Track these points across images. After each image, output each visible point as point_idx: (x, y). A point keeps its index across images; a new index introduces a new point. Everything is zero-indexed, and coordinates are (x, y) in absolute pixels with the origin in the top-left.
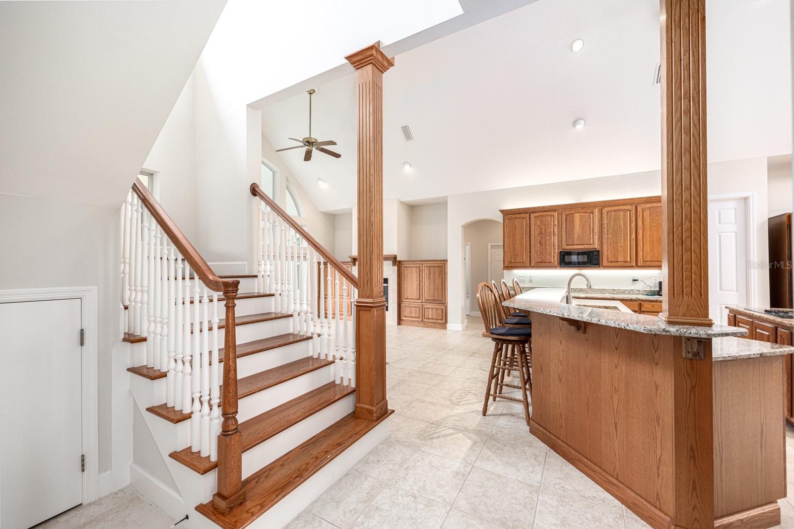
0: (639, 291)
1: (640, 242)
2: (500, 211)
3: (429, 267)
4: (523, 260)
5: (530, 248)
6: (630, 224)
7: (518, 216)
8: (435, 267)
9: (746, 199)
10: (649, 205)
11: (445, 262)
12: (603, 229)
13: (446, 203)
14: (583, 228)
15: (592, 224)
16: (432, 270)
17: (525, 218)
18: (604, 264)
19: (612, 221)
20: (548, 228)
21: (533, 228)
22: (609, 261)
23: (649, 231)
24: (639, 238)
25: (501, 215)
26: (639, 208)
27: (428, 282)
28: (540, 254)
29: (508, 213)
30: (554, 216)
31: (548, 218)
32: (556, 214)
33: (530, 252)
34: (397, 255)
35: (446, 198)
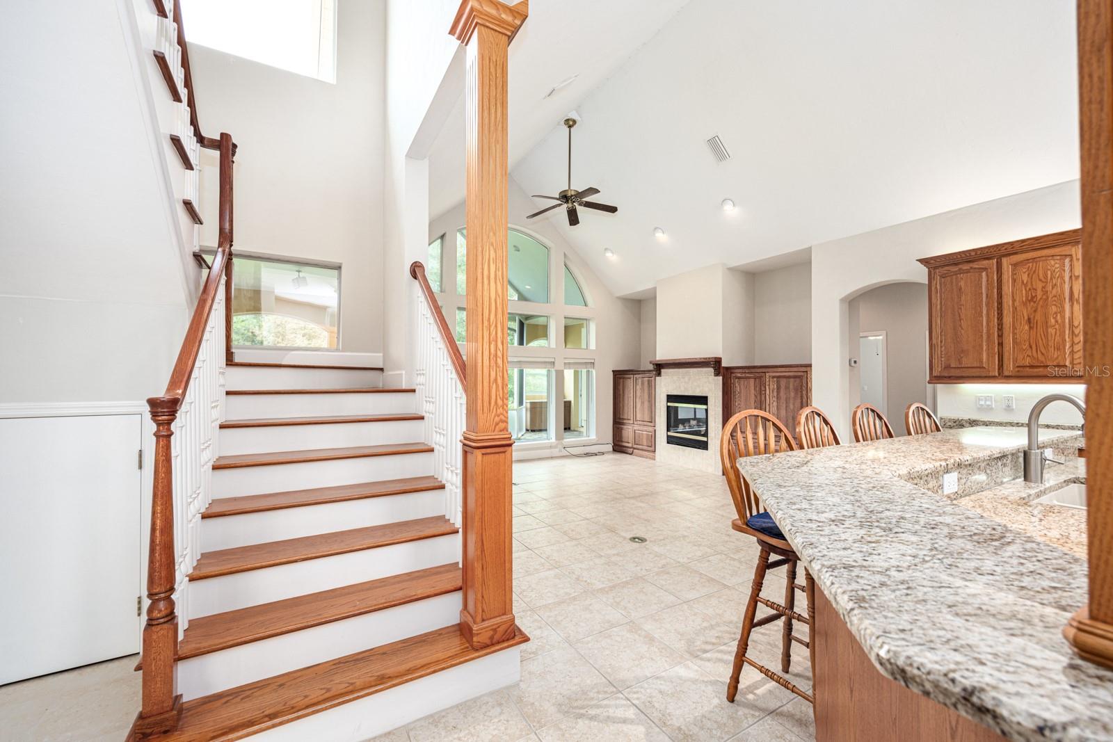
2: (921, 261)
3: (779, 377)
4: (981, 362)
5: (1000, 336)
7: (966, 267)
8: (789, 377)
11: (809, 368)
13: (808, 263)
16: (783, 382)
17: (985, 269)
20: (1054, 286)
21: (1008, 289)
25: (924, 270)
27: (775, 404)
28: (1031, 347)
29: (938, 264)
30: (1070, 256)
31: (1053, 262)
32: (1078, 250)
33: (1001, 344)
34: (721, 358)
35: (809, 250)
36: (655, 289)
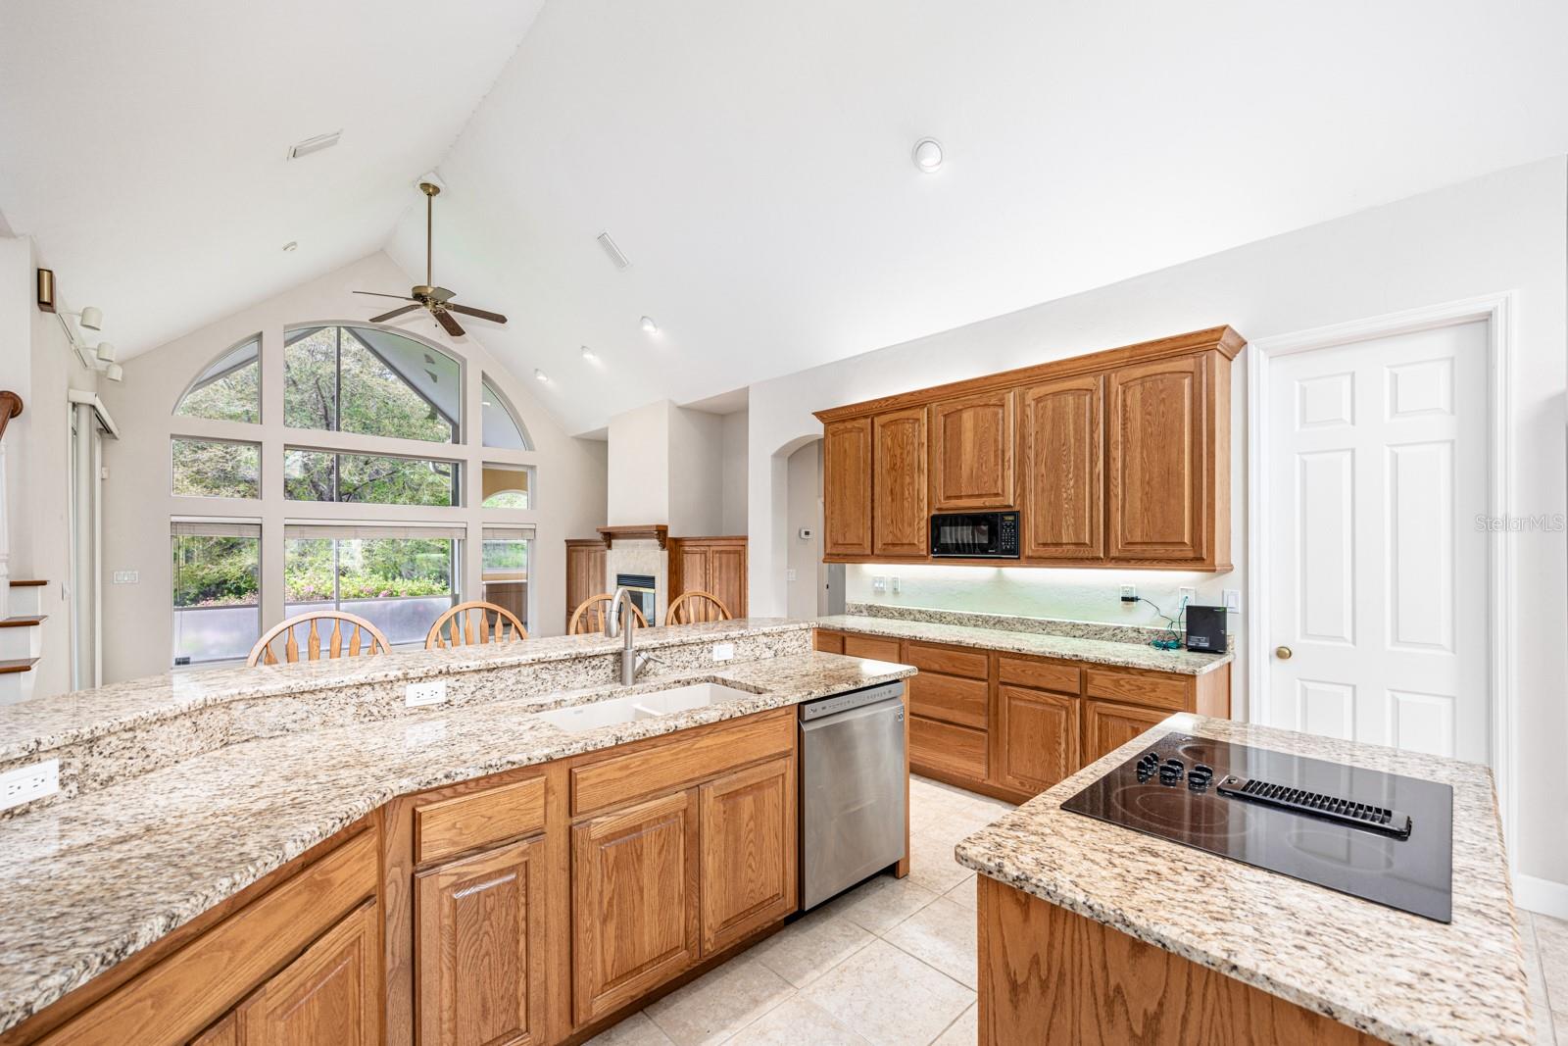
0: (1138, 631)
1: (1116, 487)
2: (816, 414)
3: (721, 552)
4: (859, 537)
5: (873, 508)
6: (1092, 432)
7: (849, 425)
8: (730, 552)
9: (1486, 319)
10: (1139, 372)
11: (744, 542)
12: (1027, 451)
13: (746, 405)
14: (980, 450)
15: (1000, 439)
16: (724, 559)
17: (862, 430)
18: (1028, 552)
19: (1048, 427)
20: (908, 452)
21: (878, 454)
22: (1040, 542)
23: (1139, 450)
24: (1113, 473)
25: (821, 425)
26: (1115, 385)
28: (892, 522)
30: (918, 420)
31: (907, 426)
32: (923, 415)
33: (873, 518)
34: (666, 527)
35: (746, 390)
36: (607, 429)
